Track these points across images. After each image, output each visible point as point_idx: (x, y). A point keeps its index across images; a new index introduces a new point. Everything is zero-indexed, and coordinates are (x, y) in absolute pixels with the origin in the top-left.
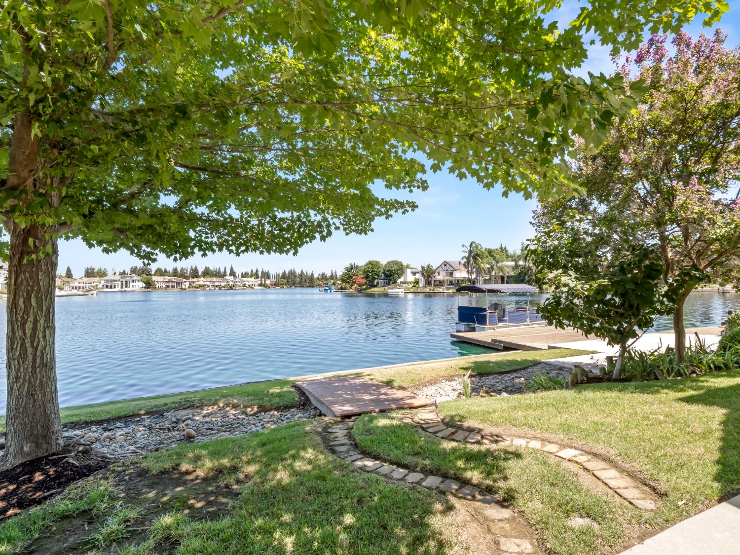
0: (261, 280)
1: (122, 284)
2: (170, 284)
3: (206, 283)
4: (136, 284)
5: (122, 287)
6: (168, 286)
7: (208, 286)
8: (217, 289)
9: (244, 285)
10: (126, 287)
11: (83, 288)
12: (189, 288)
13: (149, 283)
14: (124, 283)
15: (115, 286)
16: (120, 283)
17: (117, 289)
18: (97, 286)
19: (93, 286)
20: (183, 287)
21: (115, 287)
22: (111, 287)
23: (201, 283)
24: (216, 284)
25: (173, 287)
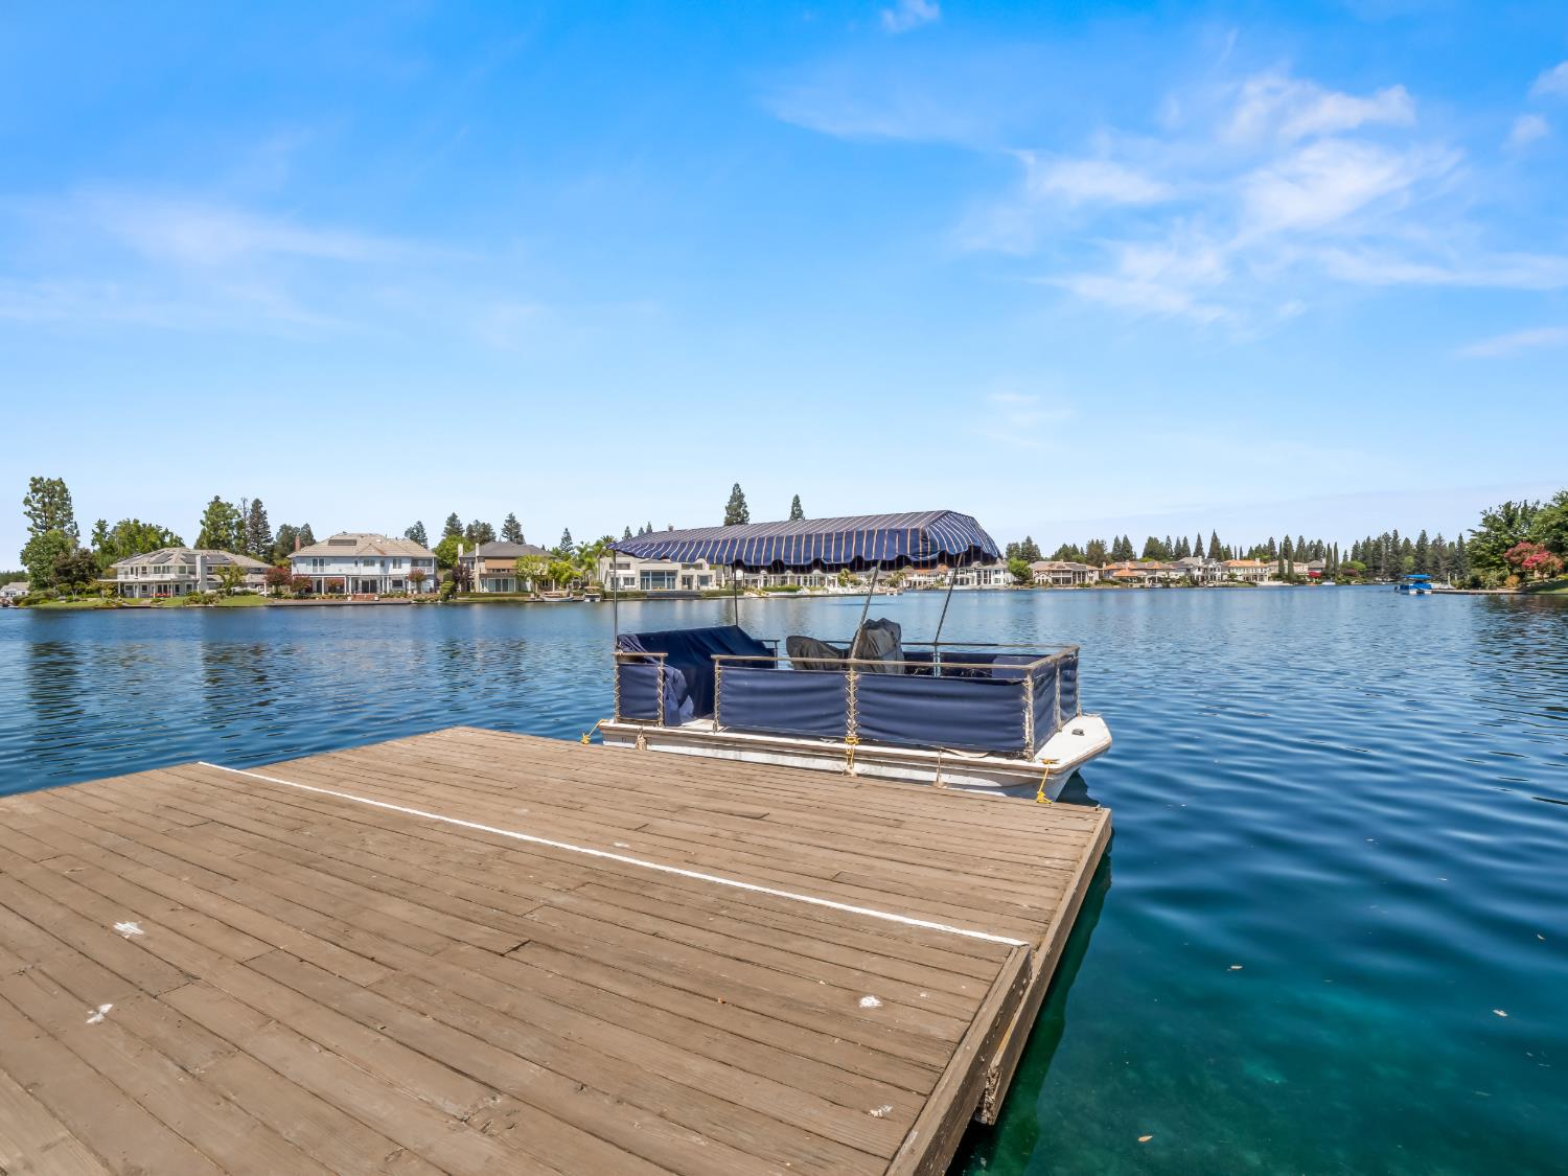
0: (1281, 566)
1: (979, 576)
2: (1061, 576)
3: (1136, 573)
4: (1001, 576)
5: (979, 583)
6: (1056, 581)
7: (1140, 580)
8: (1159, 585)
9: (1232, 577)
10: (985, 582)
11: (925, 583)
12: (1097, 583)
13: (1023, 576)
14: (982, 574)
15: (968, 580)
16: (975, 574)
17: (969, 586)
18: (942, 579)
19: (937, 582)
20: (1087, 581)
21: (968, 582)
22: (962, 584)
23: (1125, 573)
24: (1159, 574)
25: (1067, 581)
